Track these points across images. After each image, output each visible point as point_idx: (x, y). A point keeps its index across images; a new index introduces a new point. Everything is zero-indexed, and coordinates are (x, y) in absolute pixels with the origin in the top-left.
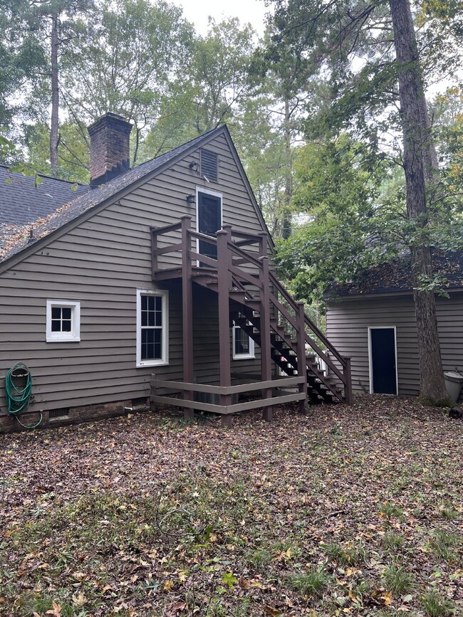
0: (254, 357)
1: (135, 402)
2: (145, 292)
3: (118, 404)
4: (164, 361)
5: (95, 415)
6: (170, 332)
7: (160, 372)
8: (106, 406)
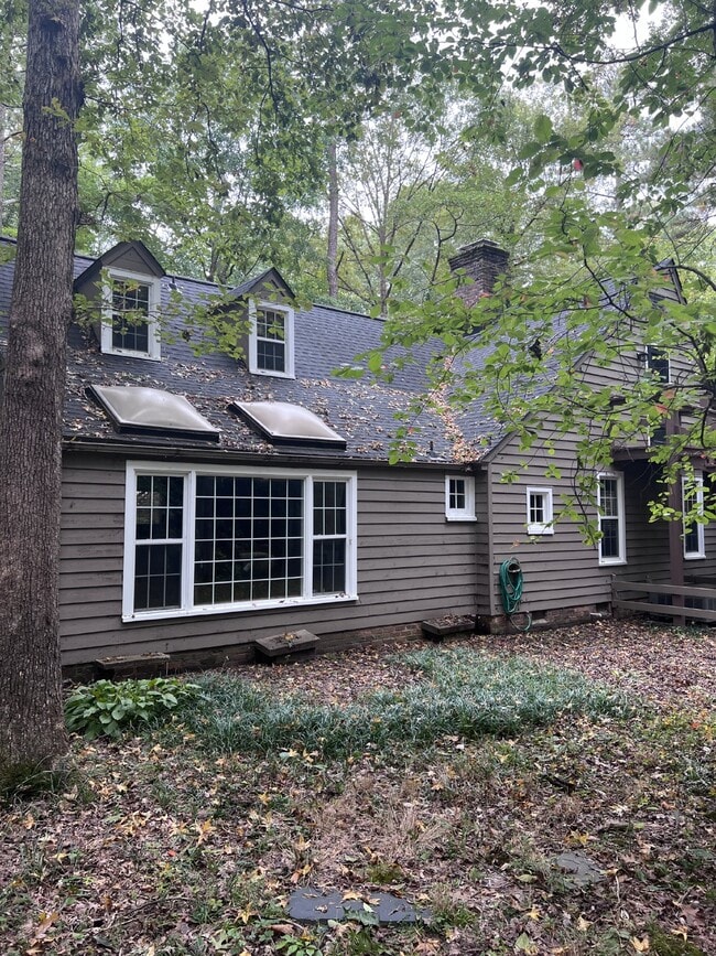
0: (704, 556)
1: (599, 606)
2: (604, 474)
3: (586, 609)
4: (621, 560)
5: (567, 621)
6: (627, 523)
7: (621, 572)
8: (575, 610)
